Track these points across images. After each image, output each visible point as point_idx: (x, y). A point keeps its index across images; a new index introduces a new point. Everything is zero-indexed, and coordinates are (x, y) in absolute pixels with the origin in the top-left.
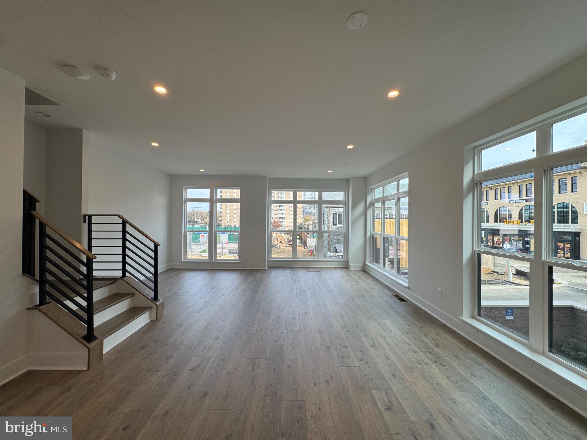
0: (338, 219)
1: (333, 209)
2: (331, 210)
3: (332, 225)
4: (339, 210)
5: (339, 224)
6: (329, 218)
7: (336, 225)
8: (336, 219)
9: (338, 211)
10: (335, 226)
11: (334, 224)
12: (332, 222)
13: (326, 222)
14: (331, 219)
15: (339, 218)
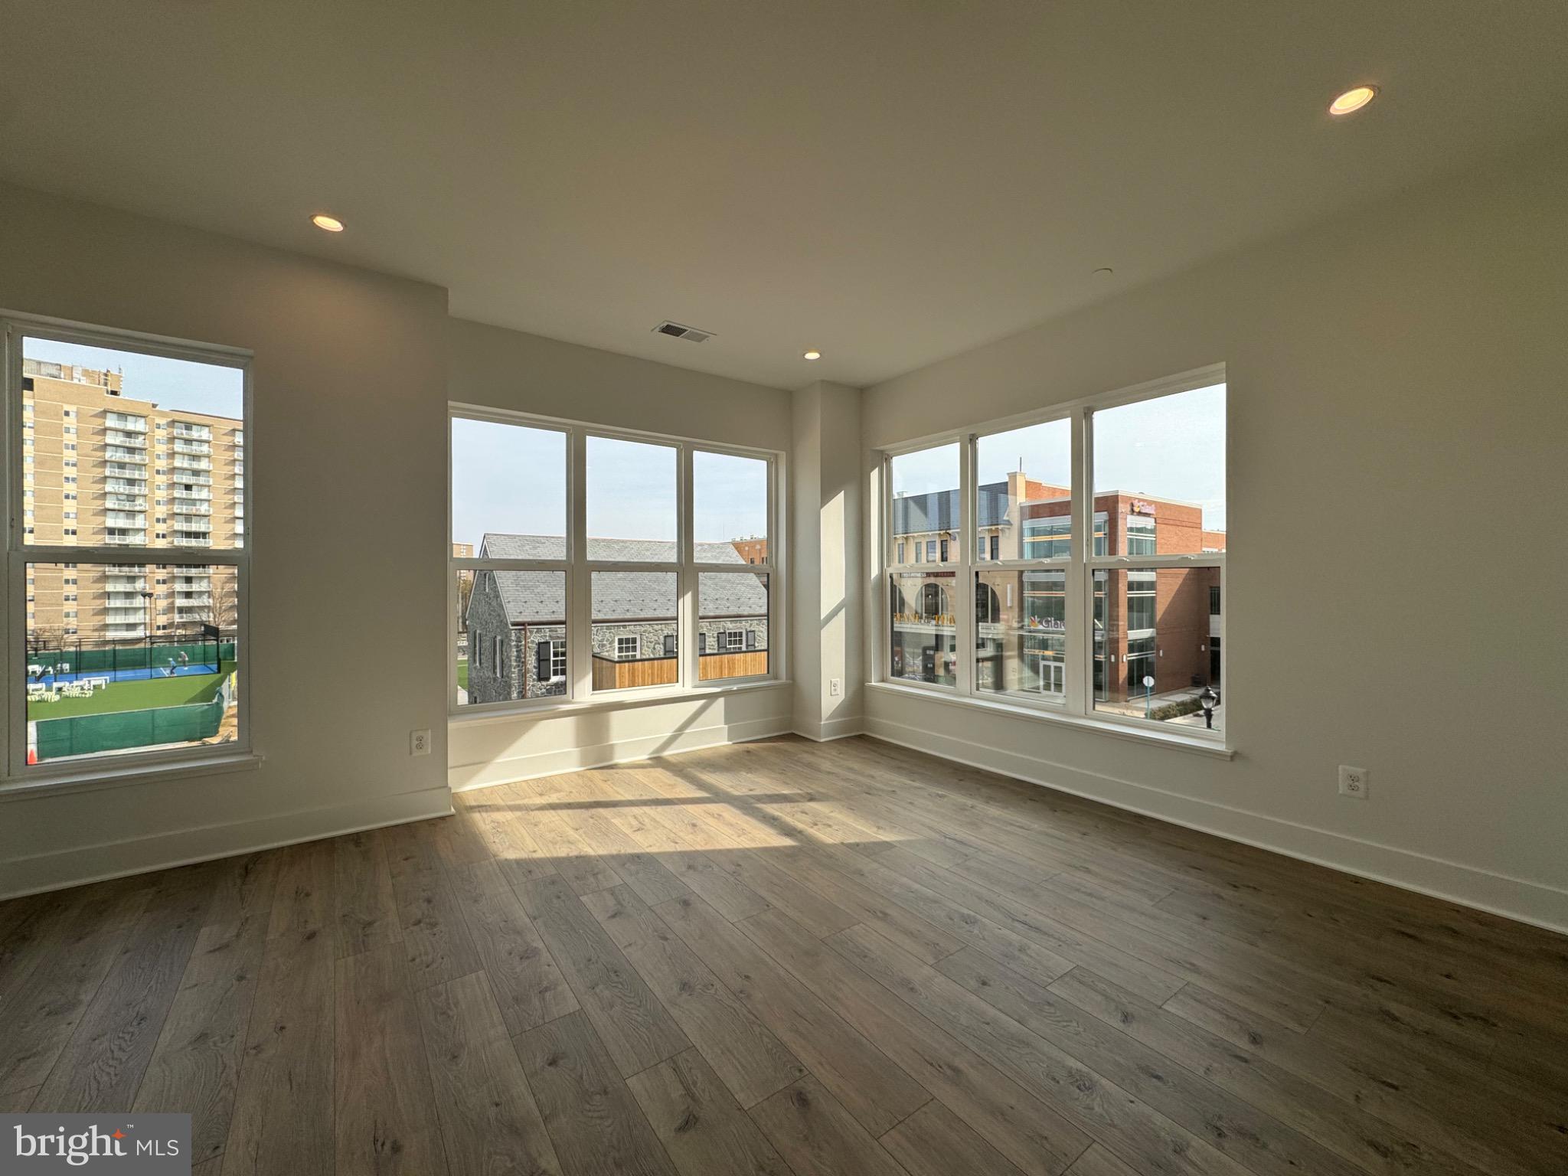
0: (552, 658)
1: (539, 631)
2: (531, 632)
3: (534, 680)
4: (556, 631)
5: (556, 673)
6: (525, 658)
7: (548, 679)
8: (549, 660)
9: (554, 634)
10: (544, 683)
11: (541, 677)
12: (534, 670)
13: (514, 673)
14: (532, 661)
15: (556, 655)
